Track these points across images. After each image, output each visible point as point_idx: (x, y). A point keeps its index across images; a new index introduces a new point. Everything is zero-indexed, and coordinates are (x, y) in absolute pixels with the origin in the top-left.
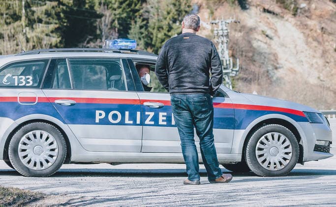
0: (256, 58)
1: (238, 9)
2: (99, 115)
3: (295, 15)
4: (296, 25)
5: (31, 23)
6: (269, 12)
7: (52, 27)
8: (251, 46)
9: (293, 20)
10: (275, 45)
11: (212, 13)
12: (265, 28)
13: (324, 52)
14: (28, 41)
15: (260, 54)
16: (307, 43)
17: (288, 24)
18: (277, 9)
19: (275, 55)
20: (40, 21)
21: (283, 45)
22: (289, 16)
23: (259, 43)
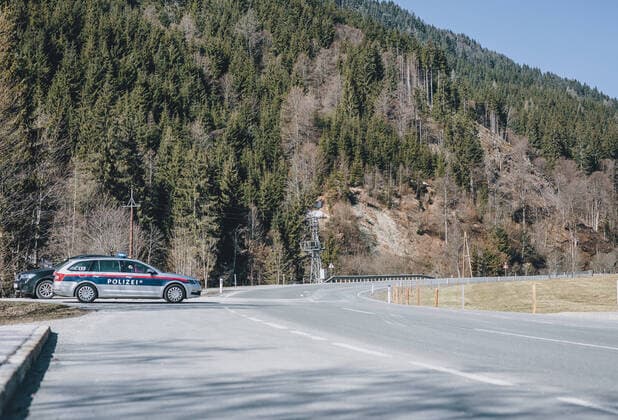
0: (361, 237)
1: (349, 204)
2: (109, 281)
3: (389, 208)
4: (390, 215)
5: (199, 216)
6: (371, 206)
7: (214, 218)
8: (358, 230)
9: (388, 212)
10: (375, 229)
11: (331, 207)
12: (368, 217)
13: (409, 235)
14: (197, 227)
15: (364, 235)
16: (398, 228)
17: (385, 215)
18: (377, 205)
19: (375, 236)
20: (206, 214)
21: (380, 229)
22: (385, 209)
23: (364, 228)
